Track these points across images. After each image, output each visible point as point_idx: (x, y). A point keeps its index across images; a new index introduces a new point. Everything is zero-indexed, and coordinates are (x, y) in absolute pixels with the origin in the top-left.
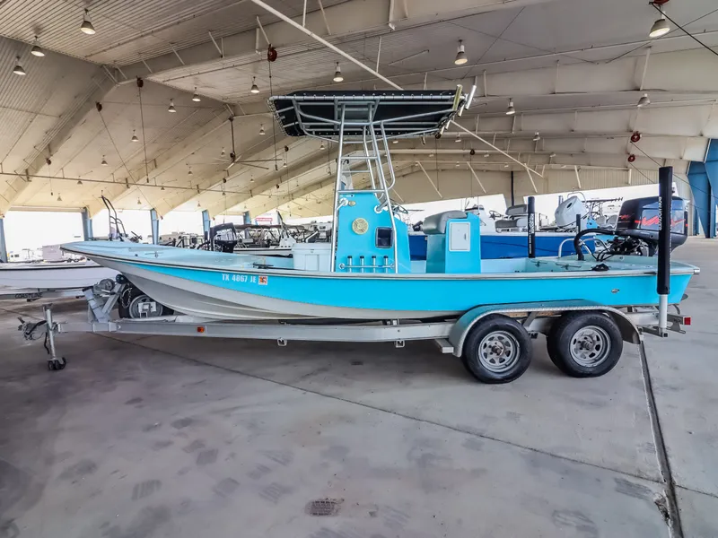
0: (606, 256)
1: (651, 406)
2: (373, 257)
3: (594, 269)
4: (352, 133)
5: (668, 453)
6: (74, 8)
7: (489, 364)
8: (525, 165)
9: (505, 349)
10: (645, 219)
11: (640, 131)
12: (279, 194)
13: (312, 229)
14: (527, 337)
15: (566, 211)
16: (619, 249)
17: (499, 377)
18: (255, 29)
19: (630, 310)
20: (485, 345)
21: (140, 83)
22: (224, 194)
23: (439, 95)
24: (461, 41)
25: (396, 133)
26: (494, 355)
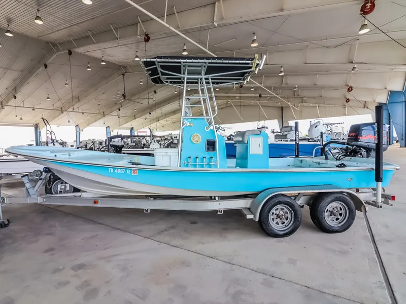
0: (341, 157)
1: (376, 254)
2: (204, 158)
3: (338, 166)
4: (192, 83)
5: (394, 289)
6: (30, 9)
7: (275, 225)
8: (289, 103)
9: (285, 216)
10: (364, 136)
11: (352, 85)
12: (151, 117)
13: (169, 138)
14: (297, 208)
15: (314, 130)
16: (348, 153)
17: (282, 233)
18: (137, 24)
19: (357, 190)
20: (273, 213)
21: (70, 53)
22: (119, 117)
23: (244, 60)
24: (254, 33)
25: (218, 83)
26: (279, 219)
